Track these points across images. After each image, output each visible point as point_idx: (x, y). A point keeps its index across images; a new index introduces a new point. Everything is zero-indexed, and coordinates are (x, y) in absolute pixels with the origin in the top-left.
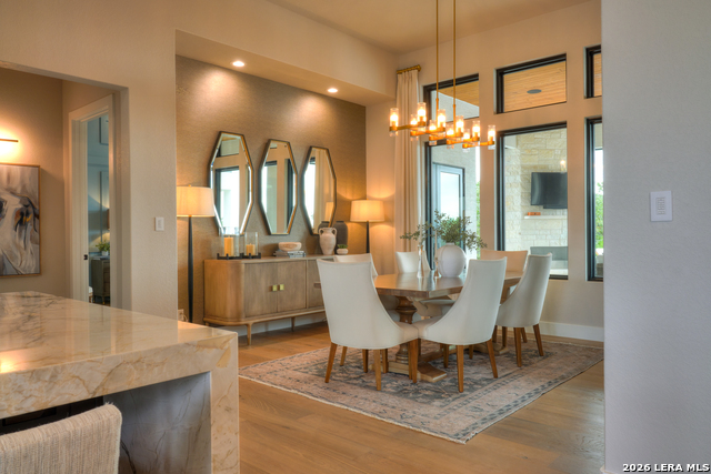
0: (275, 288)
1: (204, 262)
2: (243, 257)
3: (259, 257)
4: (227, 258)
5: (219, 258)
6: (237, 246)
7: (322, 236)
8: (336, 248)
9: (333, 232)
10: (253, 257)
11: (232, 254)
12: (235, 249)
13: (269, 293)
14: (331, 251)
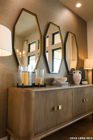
0: (56, 109)
1: (8, 89)
2: (34, 86)
3: (44, 86)
4: (23, 86)
5: (18, 86)
6: (30, 79)
7: (75, 75)
8: (82, 81)
9: (80, 73)
10: (41, 86)
11: (27, 84)
12: (29, 81)
13: (52, 112)
14: (79, 83)
